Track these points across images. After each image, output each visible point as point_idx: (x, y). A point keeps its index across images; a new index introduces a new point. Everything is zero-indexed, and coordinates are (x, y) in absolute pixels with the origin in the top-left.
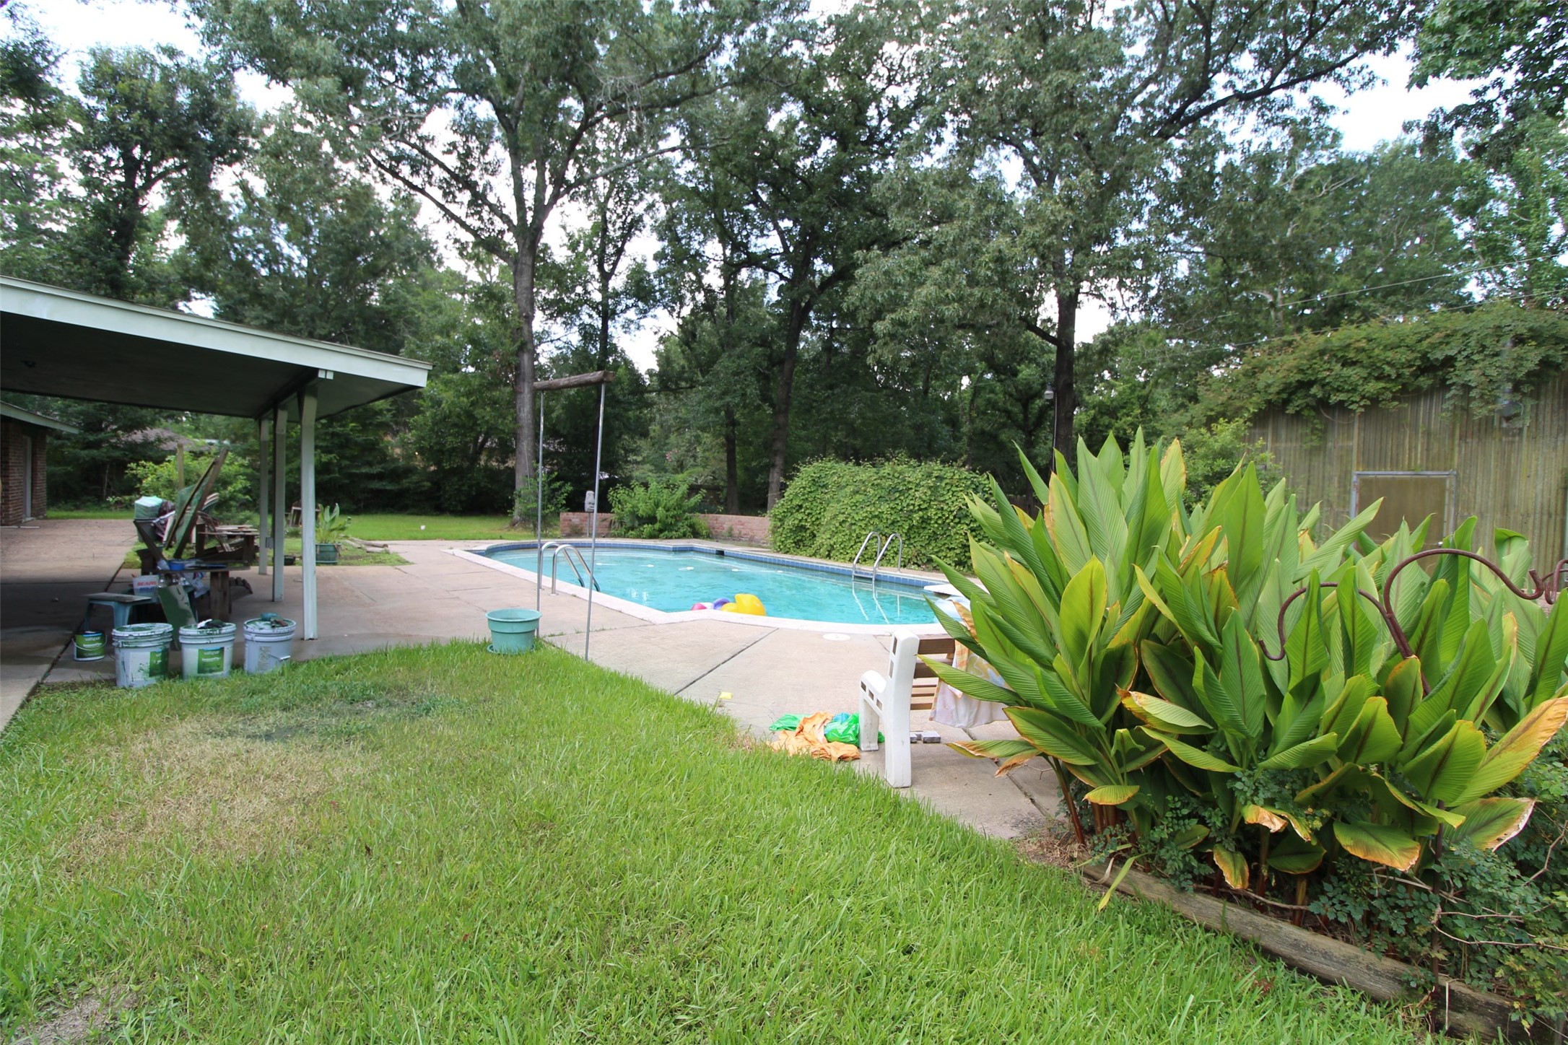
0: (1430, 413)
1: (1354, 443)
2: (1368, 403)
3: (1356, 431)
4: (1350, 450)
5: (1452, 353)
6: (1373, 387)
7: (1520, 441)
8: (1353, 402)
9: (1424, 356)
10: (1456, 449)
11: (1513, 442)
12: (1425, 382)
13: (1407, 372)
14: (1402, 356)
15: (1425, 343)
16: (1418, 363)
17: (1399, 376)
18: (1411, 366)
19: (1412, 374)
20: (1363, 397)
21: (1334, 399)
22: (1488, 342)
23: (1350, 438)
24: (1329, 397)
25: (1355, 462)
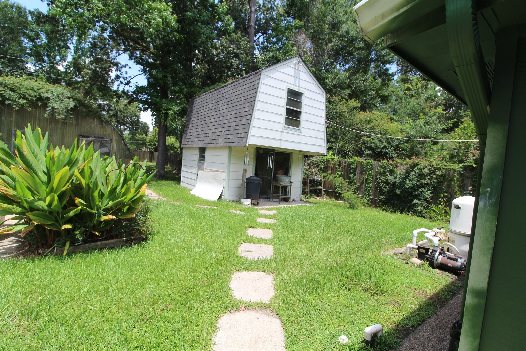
0: (40, 113)
1: (13, 119)
2: (20, 106)
3: (14, 115)
4: (11, 122)
5: (49, 96)
6: (22, 101)
7: (66, 126)
8: (14, 105)
9: (40, 95)
10: (48, 126)
11: (64, 126)
12: (40, 103)
13: (34, 99)
14: (32, 93)
15: (40, 91)
16: (38, 97)
17: (32, 99)
18: (35, 97)
19: (36, 100)
20: (18, 104)
21: (7, 102)
22: (60, 96)
23: (11, 117)
24: (5, 101)
25: (13, 126)
